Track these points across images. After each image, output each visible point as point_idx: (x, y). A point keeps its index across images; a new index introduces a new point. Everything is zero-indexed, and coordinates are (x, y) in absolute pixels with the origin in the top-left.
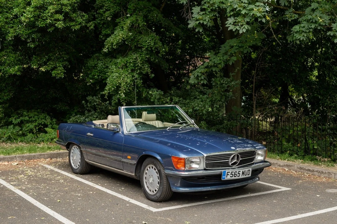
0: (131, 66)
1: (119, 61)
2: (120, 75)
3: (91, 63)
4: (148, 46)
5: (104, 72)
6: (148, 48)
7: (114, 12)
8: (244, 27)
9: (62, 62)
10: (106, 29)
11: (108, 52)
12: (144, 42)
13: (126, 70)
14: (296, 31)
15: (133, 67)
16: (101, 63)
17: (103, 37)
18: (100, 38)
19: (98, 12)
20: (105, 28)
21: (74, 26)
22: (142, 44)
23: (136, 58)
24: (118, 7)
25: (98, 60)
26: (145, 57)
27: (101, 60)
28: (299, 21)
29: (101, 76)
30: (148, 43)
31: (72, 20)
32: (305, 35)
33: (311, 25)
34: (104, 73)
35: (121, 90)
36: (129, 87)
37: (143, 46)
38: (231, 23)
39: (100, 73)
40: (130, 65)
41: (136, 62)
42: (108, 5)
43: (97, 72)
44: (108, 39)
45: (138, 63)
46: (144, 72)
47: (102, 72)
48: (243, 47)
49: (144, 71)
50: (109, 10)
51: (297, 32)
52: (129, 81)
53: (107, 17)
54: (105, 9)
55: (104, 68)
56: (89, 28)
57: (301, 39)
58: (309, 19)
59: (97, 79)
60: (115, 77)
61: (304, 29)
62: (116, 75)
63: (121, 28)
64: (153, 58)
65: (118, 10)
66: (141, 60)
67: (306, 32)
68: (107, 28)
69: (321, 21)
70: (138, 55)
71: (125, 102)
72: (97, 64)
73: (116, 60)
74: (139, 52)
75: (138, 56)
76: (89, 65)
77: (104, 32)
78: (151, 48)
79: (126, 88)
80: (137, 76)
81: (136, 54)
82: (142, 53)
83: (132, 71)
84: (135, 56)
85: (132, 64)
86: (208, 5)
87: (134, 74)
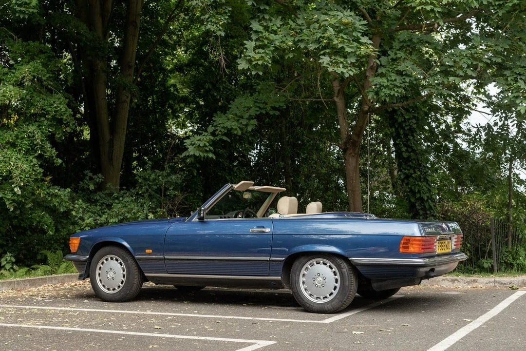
0: (26, 144)
4: (55, 112)
6: (56, 115)
8: (350, 70)
12: (46, 105)
13: (16, 151)
15: (29, 146)
23: (34, 131)
26: (46, 130)
30: (56, 107)
33: (404, 79)
35: (14, 183)
37: (47, 111)
38: (328, 63)
40: (22, 142)
41: (33, 137)
45: (37, 139)
46: (47, 155)
49: (46, 153)
51: (386, 87)
57: (396, 96)
61: (396, 84)
64: (59, 134)
66: (41, 135)
67: (399, 87)
69: (414, 74)
70: (35, 127)
74: (36, 121)
80: (35, 161)
81: (31, 126)
82: (41, 124)
83: (27, 152)
84: (31, 128)
85: (27, 141)
86: (266, 42)
87: (31, 158)
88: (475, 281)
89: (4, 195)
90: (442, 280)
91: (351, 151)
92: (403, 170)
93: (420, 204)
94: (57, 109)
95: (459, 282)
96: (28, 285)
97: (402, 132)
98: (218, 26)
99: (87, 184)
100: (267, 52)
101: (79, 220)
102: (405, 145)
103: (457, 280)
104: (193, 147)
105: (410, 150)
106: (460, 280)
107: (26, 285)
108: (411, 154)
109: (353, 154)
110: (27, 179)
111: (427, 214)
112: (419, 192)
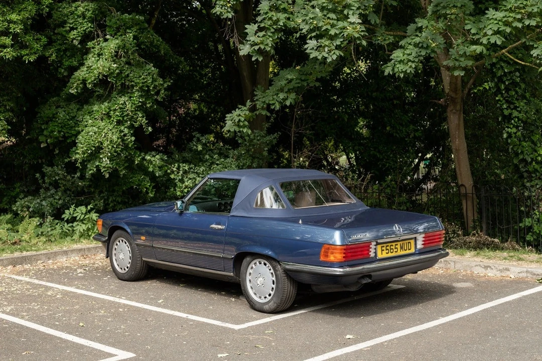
0: (117, 115)
1: (95, 108)
2: (100, 130)
3: (46, 112)
4: (142, 83)
5: (69, 126)
6: (143, 86)
7: (83, 32)
8: (334, 53)
9: (3, 113)
10: (69, 59)
11: (76, 94)
12: (136, 77)
13: (109, 122)
14: (399, 59)
15: (120, 117)
16: (63, 113)
17: (64, 72)
18: (60, 73)
19: (56, 31)
20: (69, 56)
21: (27, 55)
22: (134, 81)
23: (125, 102)
24: (90, 25)
25: (58, 107)
26: (137, 101)
27: (62, 108)
28: (400, 45)
29: (63, 132)
30: (143, 79)
31: (23, 46)
32: (414, 66)
33: (420, 52)
34: (68, 128)
35: (103, 153)
36: (117, 148)
37: (136, 83)
38: (313, 48)
39: (62, 127)
40: (114, 113)
41: (124, 108)
42: (73, 20)
43: (58, 126)
44: (77, 74)
45: (128, 110)
46: (136, 125)
47: (64, 126)
48: (308, 80)
49: (136, 122)
50: (76, 29)
51: (401, 62)
52: (115, 138)
53: (74, 39)
54: (70, 27)
55: (68, 120)
56: (49, 59)
57: (408, 71)
58: (417, 42)
59: (57, 138)
60: (91, 133)
61: (411, 58)
62: (93, 130)
63: (96, 56)
64: (149, 103)
65: (90, 29)
66: (132, 106)
67: (413, 62)
68: (72, 56)
69: (434, 45)
71: (109, 172)
72: (57, 113)
73: (90, 107)
74: (128, 93)
75: (126, 99)
76: (43, 115)
77: (67, 64)
78: (148, 87)
79: (111, 149)
80: (126, 131)
81: (123, 97)
82: (132, 96)
83: (119, 123)
84: (122, 100)
85: (118, 112)
86: (269, 22)
87: (122, 128)
88: (507, 270)
89: (99, 164)
90: (476, 266)
91: (452, 107)
92: (506, 129)
93: (525, 166)
94: (144, 81)
95: (492, 269)
96: (100, 252)
97: (503, 87)
98: (226, 8)
99: (195, 145)
100: (269, 34)
101: (179, 183)
102: (507, 101)
103: (490, 267)
104: (231, 122)
105: (512, 106)
106: (492, 267)
107: (98, 251)
108: (513, 111)
109: (454, 111)
110: (114, 149)
111: (532, 177)
112: (522, 152)
